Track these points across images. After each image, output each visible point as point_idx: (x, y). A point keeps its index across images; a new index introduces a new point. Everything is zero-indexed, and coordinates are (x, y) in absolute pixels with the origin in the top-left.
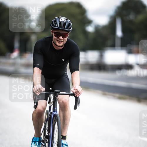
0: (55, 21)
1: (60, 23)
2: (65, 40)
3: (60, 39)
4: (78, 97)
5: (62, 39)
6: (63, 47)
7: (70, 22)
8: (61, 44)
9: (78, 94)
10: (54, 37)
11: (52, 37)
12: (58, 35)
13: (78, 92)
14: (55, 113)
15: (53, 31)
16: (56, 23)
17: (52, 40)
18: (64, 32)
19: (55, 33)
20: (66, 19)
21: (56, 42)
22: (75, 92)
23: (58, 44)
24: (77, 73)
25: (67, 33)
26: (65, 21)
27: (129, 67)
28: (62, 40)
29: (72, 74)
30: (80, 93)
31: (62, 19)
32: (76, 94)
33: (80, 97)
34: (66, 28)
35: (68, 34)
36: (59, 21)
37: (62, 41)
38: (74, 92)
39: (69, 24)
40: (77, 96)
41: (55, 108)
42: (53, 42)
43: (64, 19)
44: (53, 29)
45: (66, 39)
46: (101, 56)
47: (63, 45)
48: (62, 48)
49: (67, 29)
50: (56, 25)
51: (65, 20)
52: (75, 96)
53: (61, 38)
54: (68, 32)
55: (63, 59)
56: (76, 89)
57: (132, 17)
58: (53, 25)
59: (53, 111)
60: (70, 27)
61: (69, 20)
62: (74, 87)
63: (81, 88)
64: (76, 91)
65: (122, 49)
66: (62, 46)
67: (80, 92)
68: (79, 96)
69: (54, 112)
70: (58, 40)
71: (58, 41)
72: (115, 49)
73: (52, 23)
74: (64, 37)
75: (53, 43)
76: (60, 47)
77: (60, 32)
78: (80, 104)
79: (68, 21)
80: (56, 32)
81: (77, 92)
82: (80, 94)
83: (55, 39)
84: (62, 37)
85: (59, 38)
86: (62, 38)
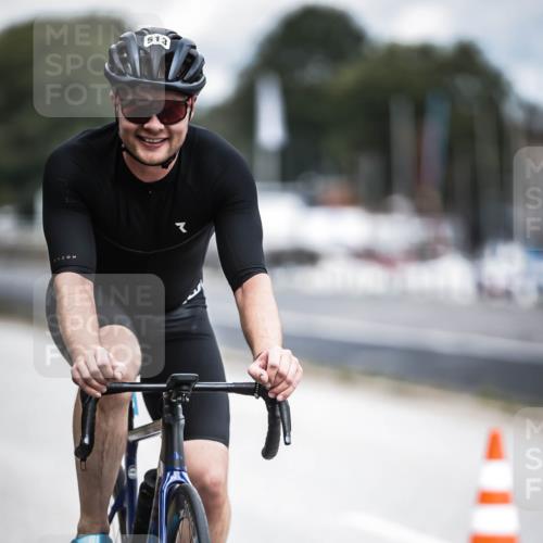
2: (180, 133)
3: (149, 131)
4: (285, 402)
5: (161, 131)
6: (171, 165)
7: (192, 50)
8: (161, 153)
9: (280, 387)
10: (125, 124)
13: (282, 377)
20: (173, 38)
22: (270, 380)
23: (142, 153)
25: (180, 98)
26: (167, 47)
28: (164, 136)
29: (240, 290)
30: (289, 383)
32: (275, 390)
34: (177, 79)
37: (163, 140)
38: (265, 377)
39: (190, 59)
40: (280, 398)
45: (182, 126)
48: (167, 171)
49: (179, 84)
51: (169, 41)
52: (271, 395)
53: (155, 124)
54: (188, 93)
55: (181, 225)
56: (273, 367)
60: (191, 72)
63: (295, 359)
64: (274, 372)
66: (164, 164)
67: (289, 377)
68: (286, 397)
70: (143, 134)
71: (141, 139)
75: (124, 153)
76: (160, 169)
78: (292, 433)
79: (181, 45)
81: (279, 380)
82: (291, 389)
84: (162, 122)
85: (146, 126)
86: (162, 126)
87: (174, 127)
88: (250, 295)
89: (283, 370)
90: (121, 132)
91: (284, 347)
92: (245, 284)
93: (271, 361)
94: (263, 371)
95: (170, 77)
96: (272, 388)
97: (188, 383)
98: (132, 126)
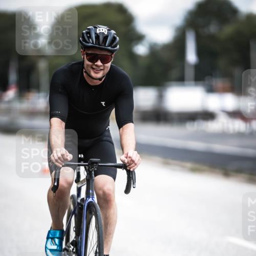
0: (89, 33)
1: (97, 36)
2: (108, 67)
3: (96, 65)
4: (134, 171)
5: (101, 66)
6: (103, 79)
7: (115, 35)
8: (100, 75)
9: (132, 165)
10: (87, 62)
11: (83, 63)
12: (93, 59)
13: (133, 161)
14: (90, 200)
15: (84, 50)
16: (90, 37)
17: (83, 68)
18: (106, 53)
19: (87, 55)
20: (108, 30)
21: (90, 72)
22: (128, 163)
24: (130, 127)
25: (109, 54)
26: (106, 33)
27: (208, 116)
28: (102, 68)
29: (121, 129)
30: (136, 164)
31: (101, 29)
32: (130, 166)
33: (136, 171)
34: (109, 46)
35: (112, 57)
36: (96, 33)
37: (101, 70)
38: (126, 161)
39: (114, 39)
40: (131, 170)
41: (91, 191)
42: (85, 72)
43: (104, 29)
44: (85, 48)
46: (161, 97)
47: (103, 77)
48: (101, 82)
49: (109, 48)
50: (89, 40)
51: (106, 31)
52: (128, 168)
53: (99, 63)
54: (112, 52)
55: (103, 103)
56: (130, 157)
57: (213, 29)
58: (84, 40)
59: (87, 197)
60: (115, 44)
61: (113, 32)
62: (125, 152)
63: (139, 155)
64: (130, 159)
65: (196, 85)
66: (100, 79)
67: (136, 162)
68: (134, 169)
69: (89, 197)
70: (94, 67)
71: (93, 69)
72: (184, 85)
73: (83, 37)
74: (105, 61)
75: (84, 74)
76: (98, 81)
77: (98, 52)
78: (136, 183)
79: (111, 33)
80: (89, 52)
81: (131, 162)
82: (136, 166)
83: (88, 65)
84: (102, 62)
85: (96, 64)
86: (102, 64)
87: (106, 65)
88: (125, 131)
89: (133, 159)
90: (85, 66)
91: (135, 150)
92: (124, 127)
93: (129, 155)
94: (126, 159)
95: (107, 45)
96: (129, 165)
97: (96, 163)
98: (90, 63)
